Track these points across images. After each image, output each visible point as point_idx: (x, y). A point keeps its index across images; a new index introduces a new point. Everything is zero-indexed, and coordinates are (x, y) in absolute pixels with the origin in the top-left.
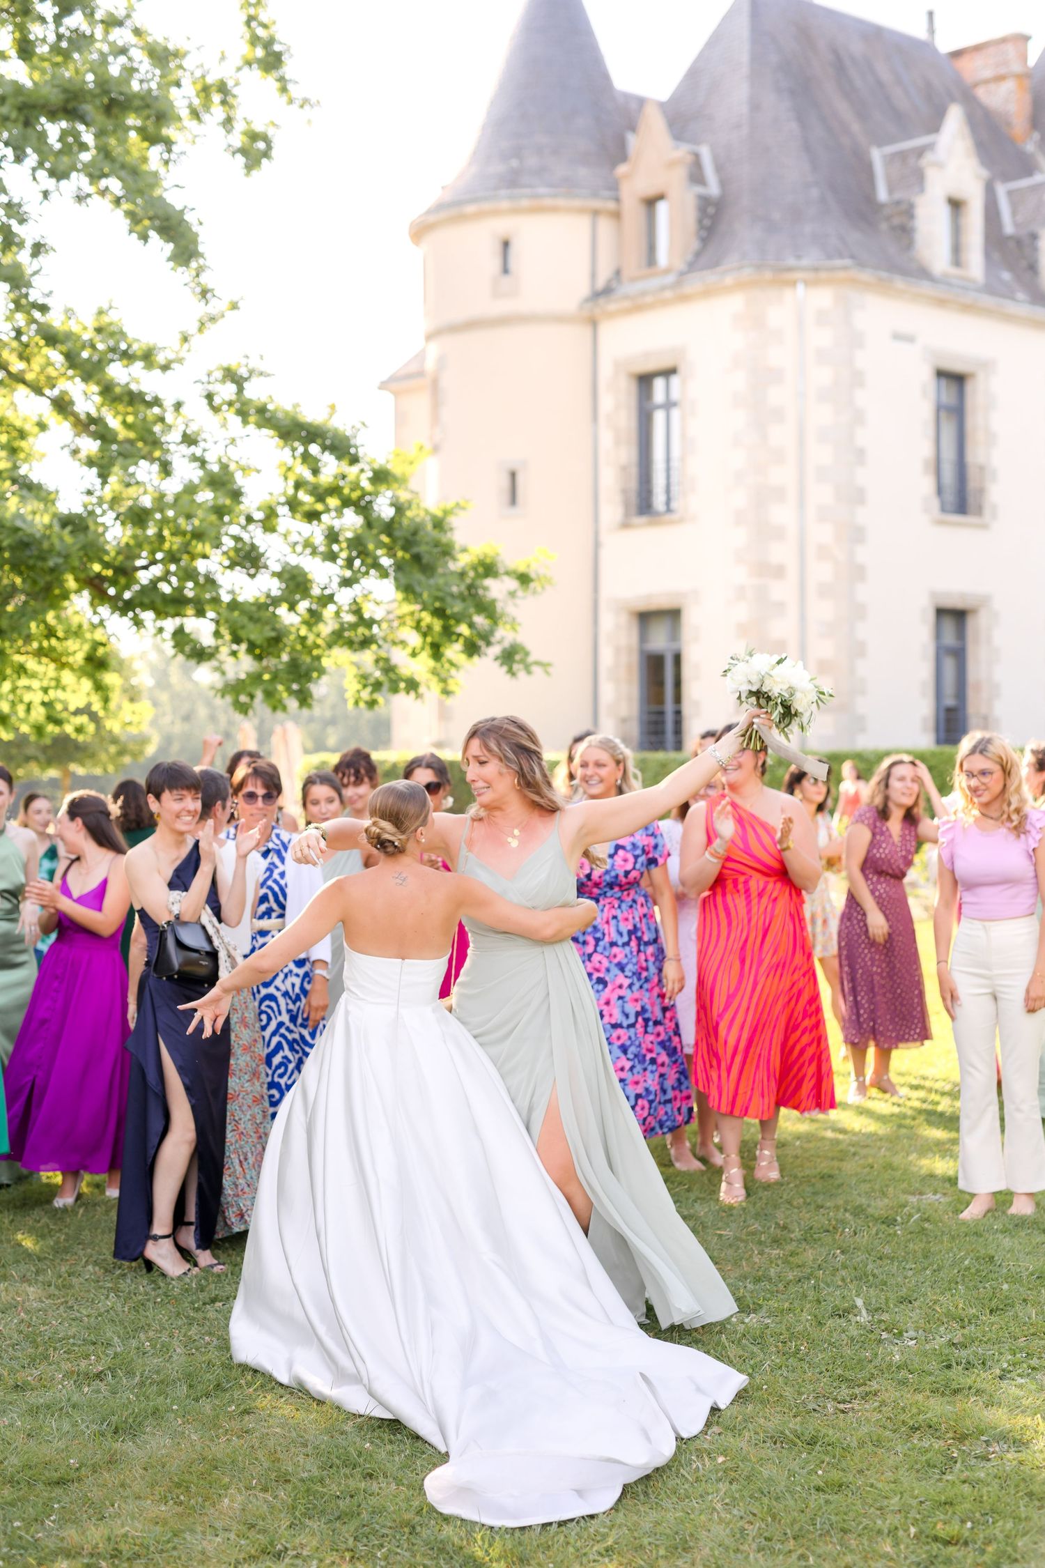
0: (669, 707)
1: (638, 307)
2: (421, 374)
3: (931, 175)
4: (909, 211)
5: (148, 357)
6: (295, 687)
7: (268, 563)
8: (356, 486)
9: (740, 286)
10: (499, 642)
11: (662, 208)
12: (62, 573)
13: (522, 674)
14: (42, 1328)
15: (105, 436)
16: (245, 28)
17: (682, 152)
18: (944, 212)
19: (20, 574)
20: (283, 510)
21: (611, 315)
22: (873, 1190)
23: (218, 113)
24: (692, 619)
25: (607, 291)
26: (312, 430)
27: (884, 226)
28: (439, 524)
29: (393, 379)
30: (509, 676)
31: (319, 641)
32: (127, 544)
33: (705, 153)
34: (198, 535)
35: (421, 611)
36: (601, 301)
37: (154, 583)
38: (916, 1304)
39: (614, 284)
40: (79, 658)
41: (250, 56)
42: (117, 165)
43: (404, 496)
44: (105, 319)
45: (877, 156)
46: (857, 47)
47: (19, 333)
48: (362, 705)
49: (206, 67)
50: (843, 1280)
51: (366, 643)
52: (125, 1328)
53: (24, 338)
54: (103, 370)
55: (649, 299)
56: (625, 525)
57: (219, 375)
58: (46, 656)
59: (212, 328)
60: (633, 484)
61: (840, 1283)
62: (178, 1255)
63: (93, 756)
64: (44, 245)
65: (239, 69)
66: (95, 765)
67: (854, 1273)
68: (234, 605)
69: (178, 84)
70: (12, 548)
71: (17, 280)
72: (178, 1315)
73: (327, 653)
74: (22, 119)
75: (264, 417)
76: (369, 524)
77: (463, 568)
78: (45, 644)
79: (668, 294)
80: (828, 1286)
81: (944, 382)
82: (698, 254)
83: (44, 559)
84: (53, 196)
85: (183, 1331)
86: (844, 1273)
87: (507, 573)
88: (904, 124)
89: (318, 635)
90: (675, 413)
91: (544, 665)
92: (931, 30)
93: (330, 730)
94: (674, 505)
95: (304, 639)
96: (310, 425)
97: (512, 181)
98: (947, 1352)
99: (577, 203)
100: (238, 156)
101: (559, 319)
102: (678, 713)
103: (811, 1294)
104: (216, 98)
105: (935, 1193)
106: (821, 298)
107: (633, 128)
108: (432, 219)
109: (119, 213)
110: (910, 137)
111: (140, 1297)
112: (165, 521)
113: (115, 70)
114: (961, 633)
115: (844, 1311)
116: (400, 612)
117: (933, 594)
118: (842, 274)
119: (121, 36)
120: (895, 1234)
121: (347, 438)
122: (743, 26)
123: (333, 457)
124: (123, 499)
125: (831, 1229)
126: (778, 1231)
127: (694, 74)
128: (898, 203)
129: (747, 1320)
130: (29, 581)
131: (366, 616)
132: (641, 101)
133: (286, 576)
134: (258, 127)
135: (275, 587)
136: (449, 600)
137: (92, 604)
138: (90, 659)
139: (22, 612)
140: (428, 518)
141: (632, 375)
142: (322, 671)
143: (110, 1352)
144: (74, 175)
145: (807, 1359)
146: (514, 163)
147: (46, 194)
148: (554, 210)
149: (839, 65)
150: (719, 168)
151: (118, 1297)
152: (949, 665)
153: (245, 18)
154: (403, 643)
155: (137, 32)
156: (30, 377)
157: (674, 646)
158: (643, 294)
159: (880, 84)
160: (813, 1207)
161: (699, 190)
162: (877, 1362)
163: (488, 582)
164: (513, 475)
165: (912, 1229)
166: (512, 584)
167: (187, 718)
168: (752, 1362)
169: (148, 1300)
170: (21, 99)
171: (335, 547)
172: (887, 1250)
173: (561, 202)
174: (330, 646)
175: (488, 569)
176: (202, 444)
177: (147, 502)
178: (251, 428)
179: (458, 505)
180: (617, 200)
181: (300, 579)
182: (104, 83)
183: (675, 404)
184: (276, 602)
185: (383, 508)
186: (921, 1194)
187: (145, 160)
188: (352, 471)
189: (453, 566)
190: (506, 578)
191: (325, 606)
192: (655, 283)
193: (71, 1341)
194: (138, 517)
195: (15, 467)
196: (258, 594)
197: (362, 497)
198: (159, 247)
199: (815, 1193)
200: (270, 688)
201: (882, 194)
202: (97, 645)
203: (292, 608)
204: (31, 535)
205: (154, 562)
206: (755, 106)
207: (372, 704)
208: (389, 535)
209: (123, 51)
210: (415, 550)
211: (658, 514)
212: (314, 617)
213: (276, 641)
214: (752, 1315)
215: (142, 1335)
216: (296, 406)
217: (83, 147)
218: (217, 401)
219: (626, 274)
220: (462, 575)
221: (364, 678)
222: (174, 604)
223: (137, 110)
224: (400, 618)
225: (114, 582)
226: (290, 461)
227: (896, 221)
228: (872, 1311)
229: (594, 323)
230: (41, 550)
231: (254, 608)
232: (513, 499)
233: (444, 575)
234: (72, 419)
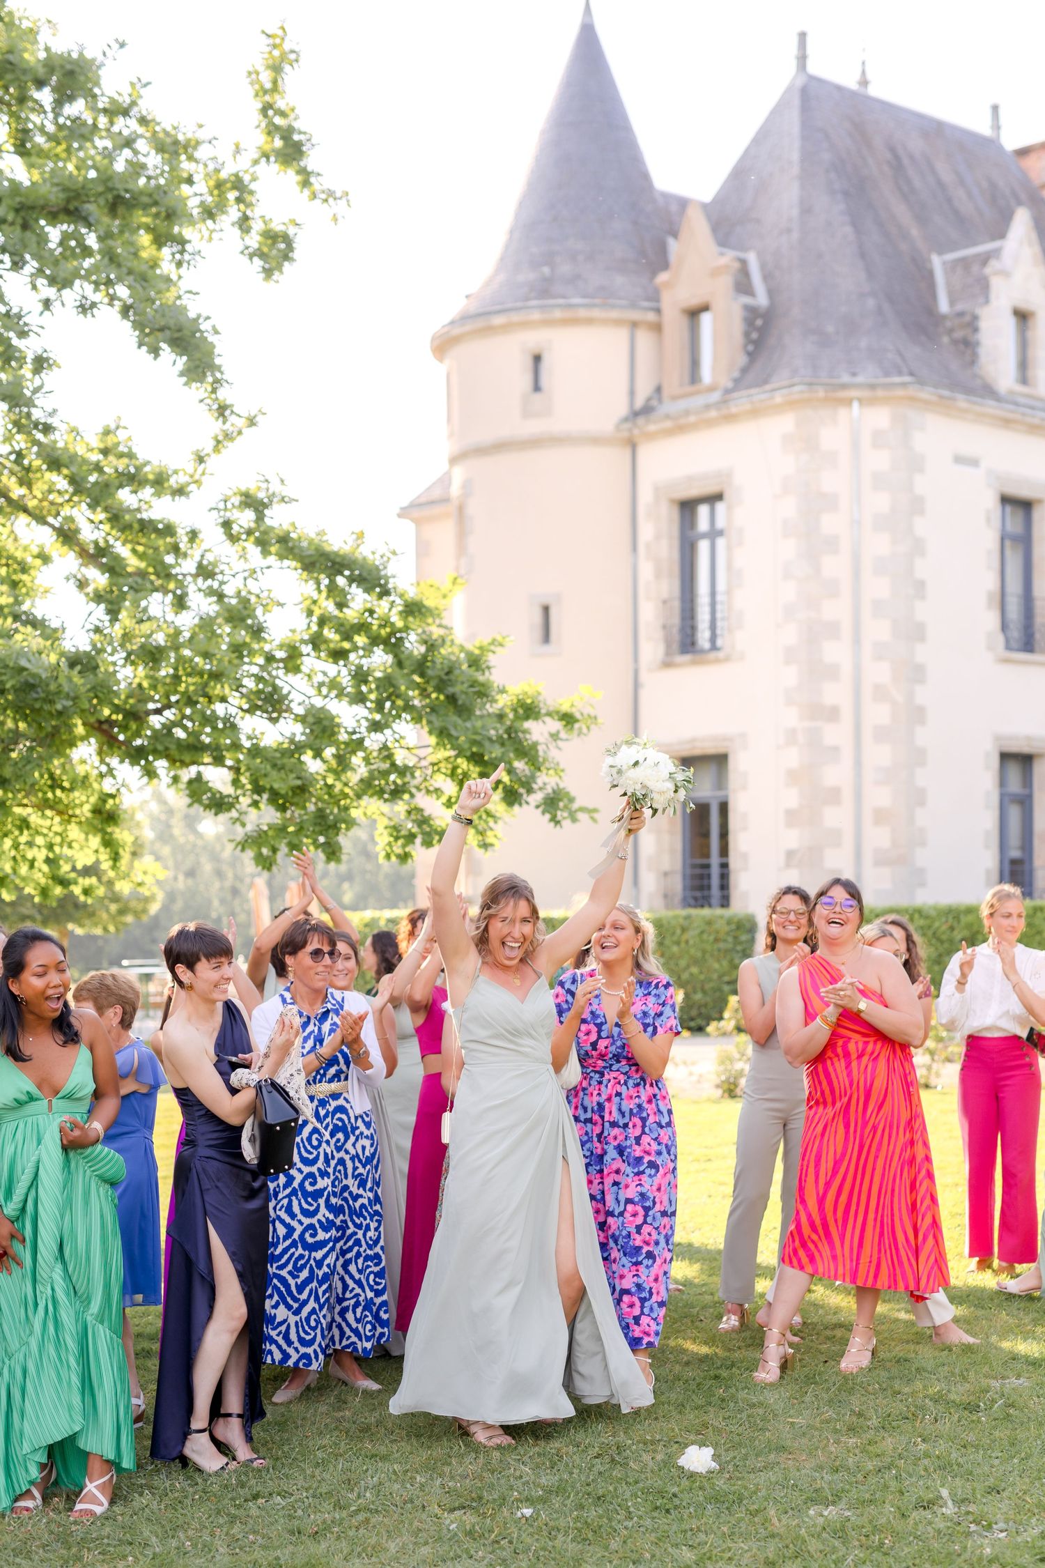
0: (715, 860)
1: (680, 428)
2: (445, 500)
3: (996, 283)
4: (972, 324)
5: (159, 482)
6: (322, 839)
7: (292, 705)
8: (386, 622)
9: (791, 405)
10: (541, 789)
11: (706, 319)
12: (70, 717)
13: (567, 823)
14: (73, 1528)
15: (114, 569)
16: (261, 117)
17: (728, 258)
18: (1009, 325)
19: (25, 718)
20: (305, 649)
21: (651, 437)
22: (953, 1374)
23: (234, 213)
24: (739, 764)
25: (647, 410)
26: (338, 560)
27: (945, 340)
28: (475, 662)
29: (415, 505)
30: (552, 824)
31: (347, 790)
32: (140, 685)
33: (752, 259)
34: (216, 676)
35: (457, 757)
36: (641, 421)
37: (168, 728)
38: (1005, 1494)
39: (654, 403)
40: (85, 811)
41: (267, 147)
42: (124, 270)
43: (436, 632)
44: (111, 440)
45: (937, 263)
46: (916, 145)
47: (20, 455)
48: (393, 858)
49: (220, 161)
50: (926, 1470)
51: (397, 793)
52: (163, 1527)
53: (26, 462)
54: (112, 495)
55: (692, 419)
56: (667, 664)
57: (236, 500)
58: (51, 808)
59: (231, 448)
60: (676, 620)
61: (923, 1473)
62: (214, 1449)
63: (92, 915)
64: (47, 359)
65: (256, 162)
66: (96, 925)
67: (937, 1463)
68: (255, 751)
69: (190, 181)
70: (16, 690)
71: (15, 398)
72: (218, 1513)
73: (355, 804)
74: (19, 221)
75: (286, 546)
76: (400, 664)
77: (502, 709)
78: (50, 795)
79: (713, 414)
80: (911, 1476)
81: (1008, 509)
82: (745, 370)
83: (52, 702)
84: (56, 306)
85: (225, 1530)
86: (926, 1462)
87: (549, 714)
88: (967, 229)
89: (346, 784)
90: (721, 543)
91: (591, 811)
92: (996, 126)
93: (346, 885)
94: (719, 642)
95: (330, 787)
96: (336, 554)
97: (544, 290)
98: (1040, 1544)
99: (614, 314)
100: (256, 259)
101: (596, 440)
102: (725, 866)
103: (893, 1484)
104: (232, 195)
105: (1019, 1377)
106: (879, 418)
107: (675, 234)
108: (457, 331)
109: (127, 325)
110: (974, 244)
111: (176, 1495)
112: (180, 659)
113: (119, 166)
114: (1027, 780)
115: (929, 1502)
116: (433, 759)
117: (997, 738)
118: (900, 392)
119: (125, 126)
120: (979, 1421)
121: (377, 568)
122: (793, 122)
123: (360, 591)
124: (135, 637)
125: (910, 1416)
126: (854, 1419)
127: (739, 174)
128: (961, 314)
129: (826, 1513)
130: (35, 725)
131: (399, 762)
132: (683, 203)
133: (310, 719)
134: (277, 227)
135: (298, 731)
136: (487, 744)
137: (100, 752)
138: (97, 811)
139: (27, 760)
140: (462, 655)
141: (672, 501)
142: (351, 823)
143: (149, 1552)
144: (77, 282)
145: (892, 1553)
146: (546, 270)
147: (47, 303)
148: (589, 321)
149: (897, 166)
150: (767, 277)
151: (153, 1494)
152: (1014, 813)
153: (260, 106)
154: (438, 791)
155: (143, 121)
156: (32, 504)
157: (720, 793)
158: (687, 413)
159: (940, 183)
160: (889, 1392)
161: (747, 300)
162: (966, 1556)
163: (528, 725)
164: (546, 610)
165: (996, 1416)
166: (555, 725)
167: (191, 874)
168: (834, 1557)
169: (186, 1497)
170: (18, 199)
171: (364, 688)
172: (971, 1437)
173: (596, 313)
174: (359, 797)
175: (528, 710)
176: (219, 577)
177: (160, 639)
178: (272, 560)
179: (493, 642)
180: (658, 311)
181: (326, 723)
182: (106, 179)
183: (720, 533)
184: (299, 748)
185: (413, 645)
186: (1003, 1378)
187: (154, 264)
188: (382, 607)
189: (491, 709)
190: (547, 719)
191: (354, 752)
192: (700, 401)
193: (106, 1541)
194: (152, 656)
195: (18, 602)
196: (281, 739)
197: (393, 634)
198: (170, 361)
199: (891, 1378)
200: (296, 841)
201: (944, 306)
202: (104, 797)
203: (318, 754)
204: (34, 675)
205: (168, 706)
206: (806, 210)
207: (404, 857)
208: (422, 675)
209: (129, 143)
210: (451, 690)
211: (702, 651)
212: (342, 762)
213: (302, 790)
214: (831, 1508)
215: (181, 1535)
216: (321, 533)
217: (87, 251)
218: (235, 529)
219: (666, 392)
220: (501, 717)
221: (395, 830)
222: (189, 751)
223: (145, 207)
224: (433, 764)
225: (124, 728)
226: (315, 595)
227: (958, 334)
228: (960, 1502)
229: (633, 446)
230: (48, 693)
231: (278, 755)
232: (546, 638)
233: (482, 717)
234: (77, 549)
